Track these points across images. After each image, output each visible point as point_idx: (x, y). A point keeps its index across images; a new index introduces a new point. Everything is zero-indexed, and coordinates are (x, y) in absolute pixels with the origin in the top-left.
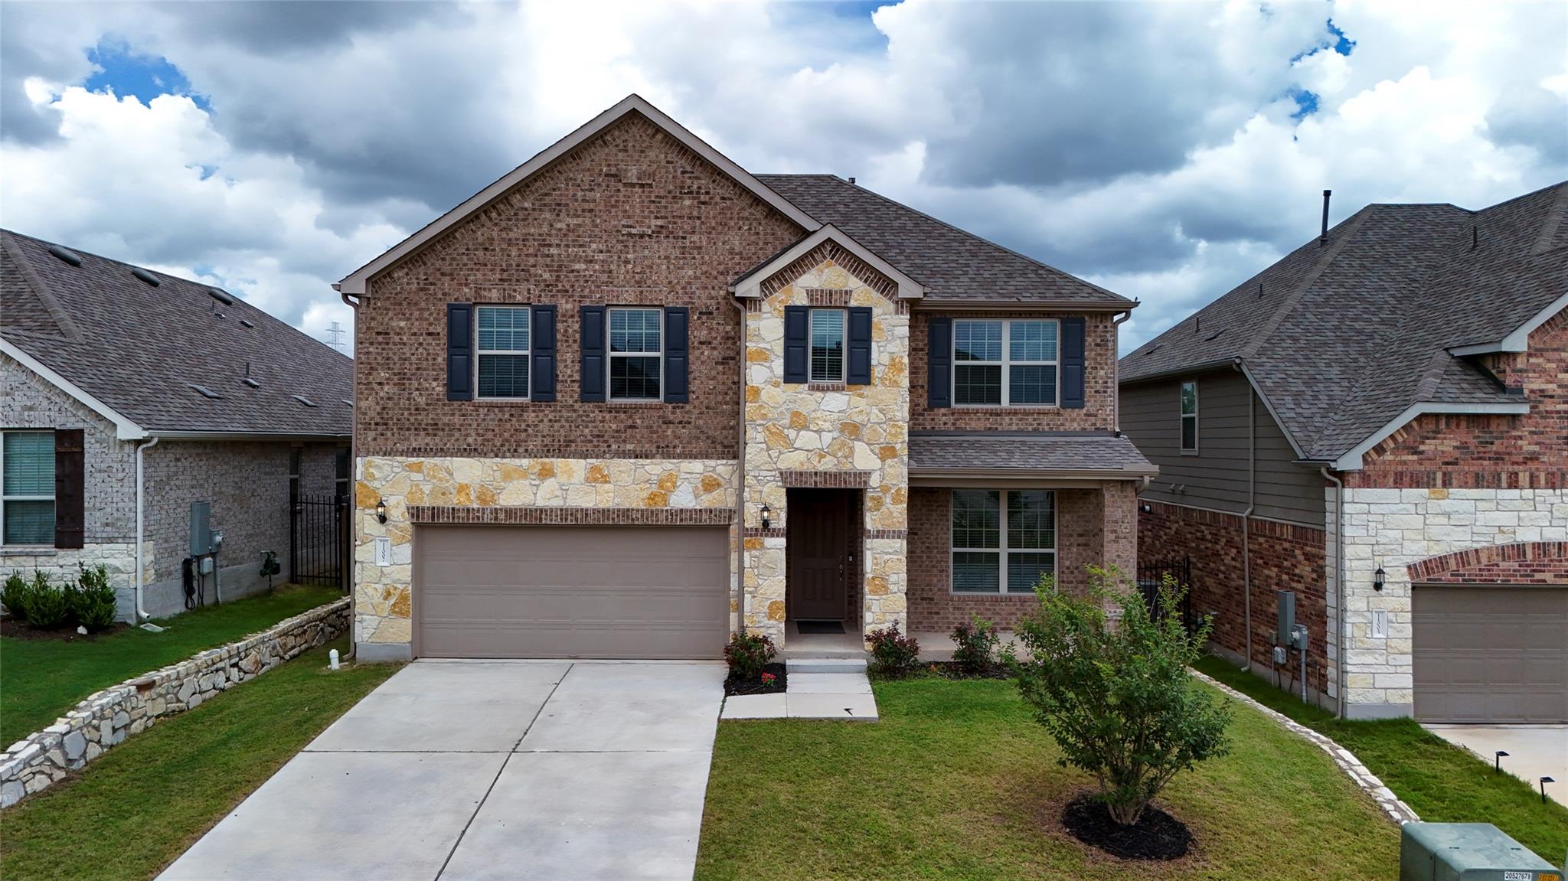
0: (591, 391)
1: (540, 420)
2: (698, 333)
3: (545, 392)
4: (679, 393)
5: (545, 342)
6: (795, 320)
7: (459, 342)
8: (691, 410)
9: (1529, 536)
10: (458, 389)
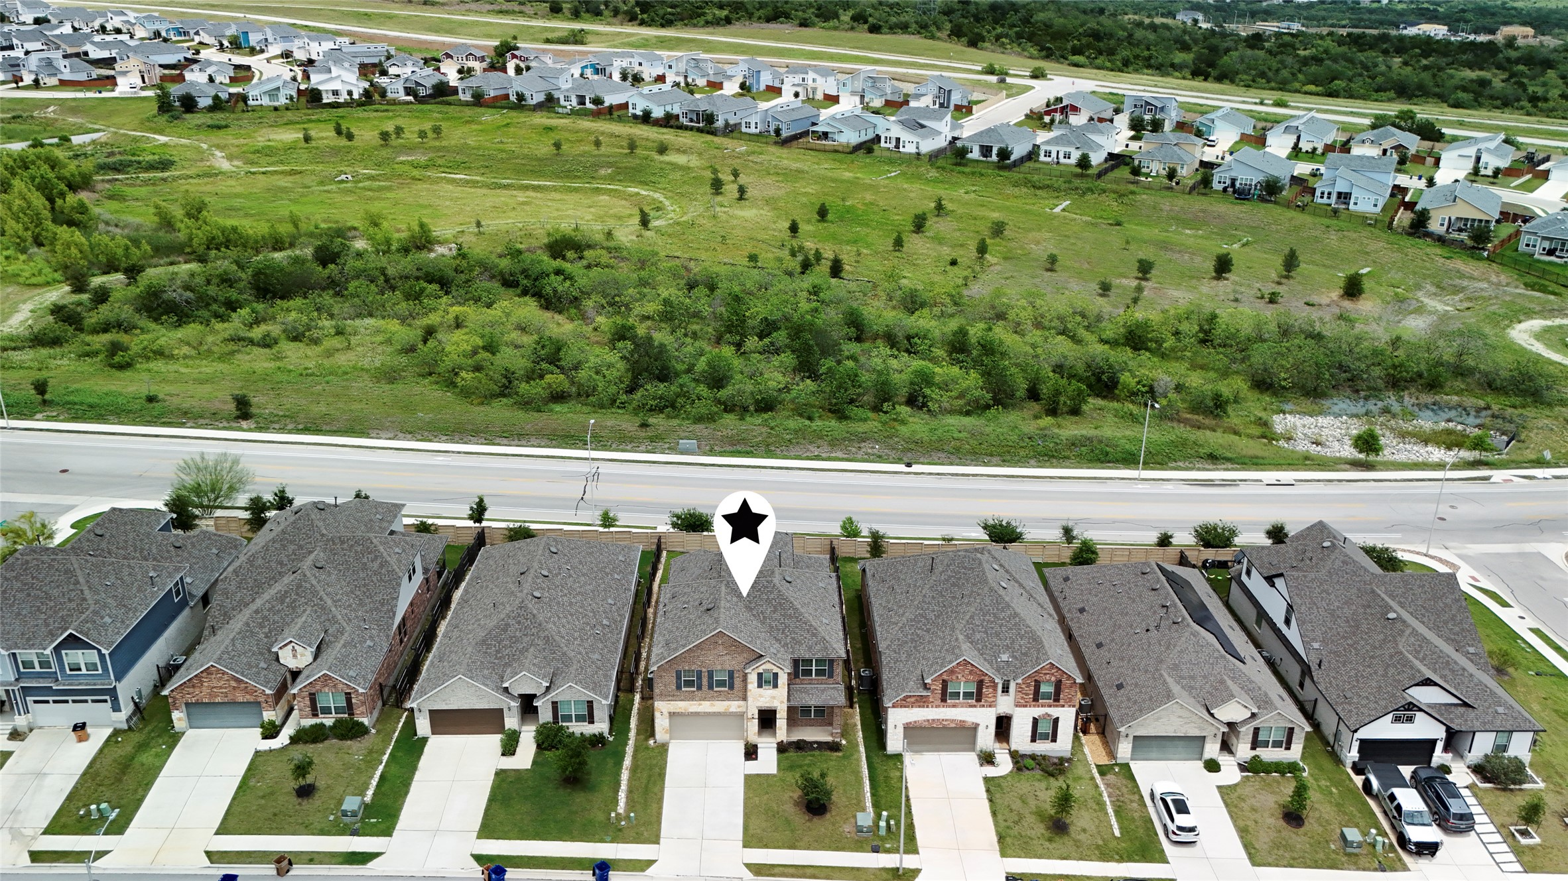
0: (711, 687)
1: (699, 694)
2: (736, 675)
3: (699, 688)
4: (731, 687)
5: (699, 677)
6: (760, 675)
7: (678, 677)
8: (735, 691)
9: (930, 718)
10: (679, 687)
